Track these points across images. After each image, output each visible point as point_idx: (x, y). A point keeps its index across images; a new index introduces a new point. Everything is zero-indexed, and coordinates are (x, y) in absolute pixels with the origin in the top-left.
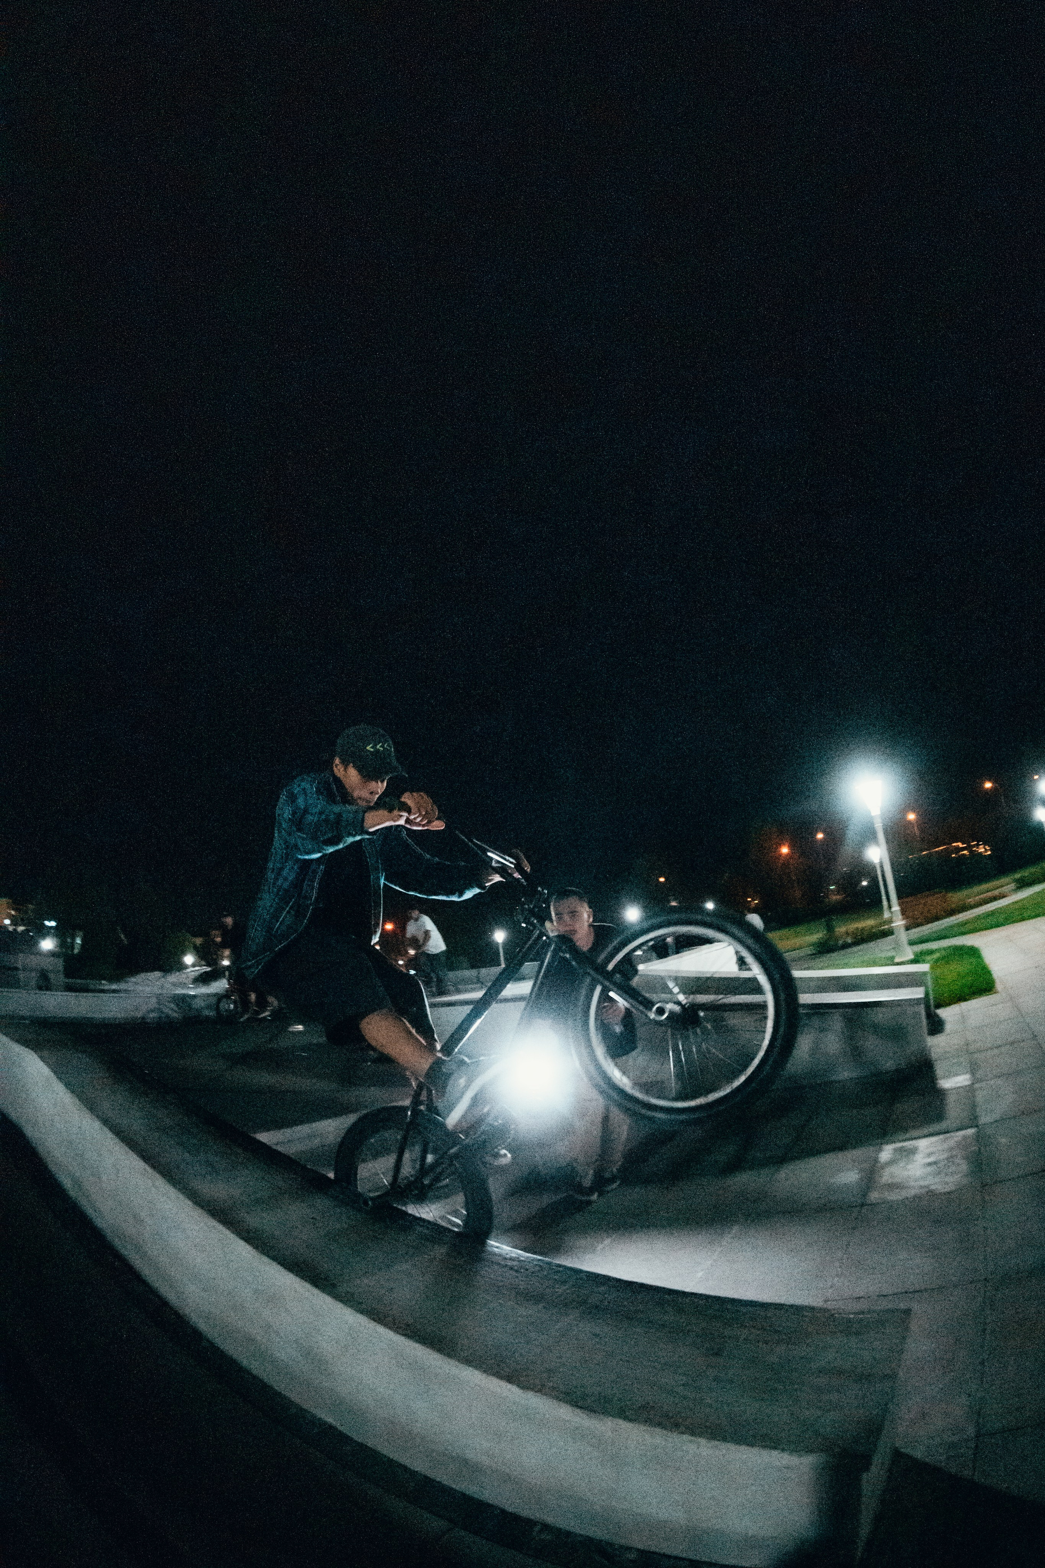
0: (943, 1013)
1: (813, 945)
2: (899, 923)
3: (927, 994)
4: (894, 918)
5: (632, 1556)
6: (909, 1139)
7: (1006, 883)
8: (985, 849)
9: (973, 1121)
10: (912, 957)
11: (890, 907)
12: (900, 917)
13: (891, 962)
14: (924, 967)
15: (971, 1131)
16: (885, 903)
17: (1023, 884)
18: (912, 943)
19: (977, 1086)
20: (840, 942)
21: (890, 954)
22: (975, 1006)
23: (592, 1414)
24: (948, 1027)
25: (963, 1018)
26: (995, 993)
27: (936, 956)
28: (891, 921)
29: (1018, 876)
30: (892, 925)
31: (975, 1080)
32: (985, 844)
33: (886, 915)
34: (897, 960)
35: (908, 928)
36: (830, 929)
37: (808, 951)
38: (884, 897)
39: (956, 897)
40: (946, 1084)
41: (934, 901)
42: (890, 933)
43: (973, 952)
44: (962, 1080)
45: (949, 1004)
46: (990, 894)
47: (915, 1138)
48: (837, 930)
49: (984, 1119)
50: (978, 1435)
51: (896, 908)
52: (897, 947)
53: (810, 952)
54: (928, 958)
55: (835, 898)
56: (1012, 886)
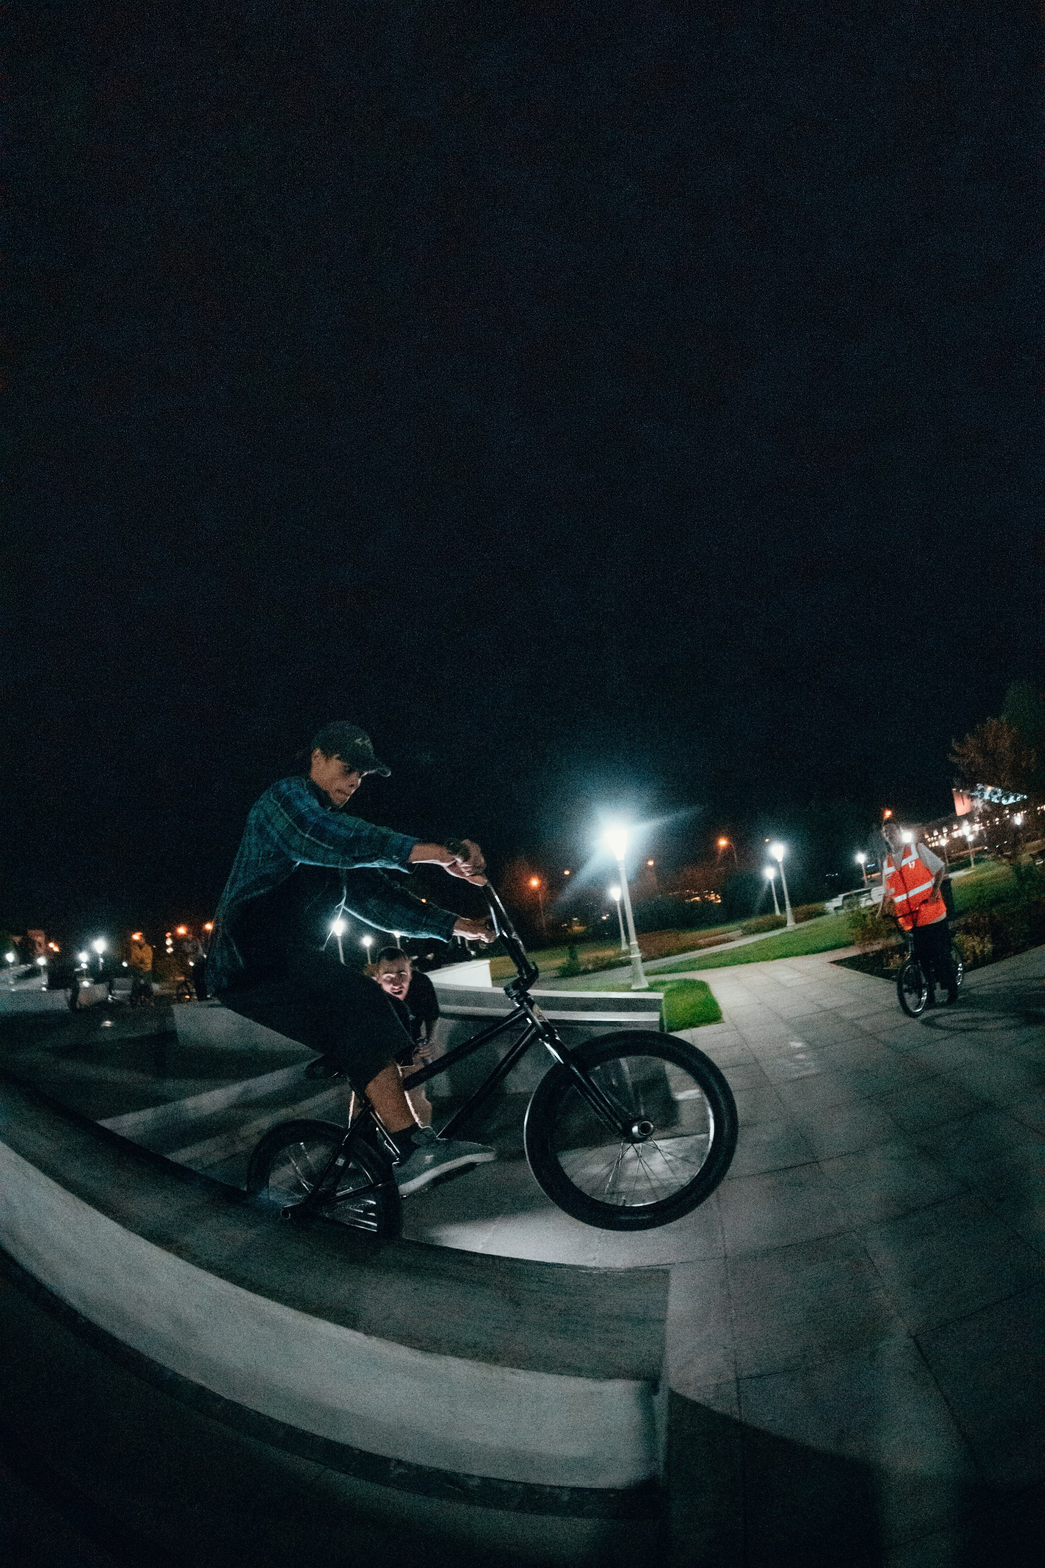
1: (559, 968)
2: (636, 955)
3: (661, 1019)
4: (632, 952)
7: (733, 929)
8: (716, 898)
9: (704, 1128)
10: (646, 985)
11: (628, 941)
12: (638, 950)
13: (628, 989)
14: (659, 996)
16: (623, 937)
17: (749, 932)
18: (647, 974)
20: (582, 968)
21: (629, 981)
22: (704, 1034)
23: (428, 1355)
26: (723, 1022)
27: (669, 986)
28: (628, 953)
29: (745, 924)
30: (631, 957)
32: (716, 893)
33: (624, 947)
34: (633, 987)
35: (644, 961)
36: (573, 955)
37: (555, 973)
38: (622, 932)
39: (689, 936)
40: (678, 1096)
41: (668, 939)
42: (628, 963)
43: (702, 986)
44: (693, 1094)
45: (684, 1028)
46: (717, 938)
48: (579, 956)
50: (738, 1380)
51: (634, 942)
52: (634, 976)
53: (554, 975)
54: (662, 988)
55: (577, 929)
56: (740, 932)
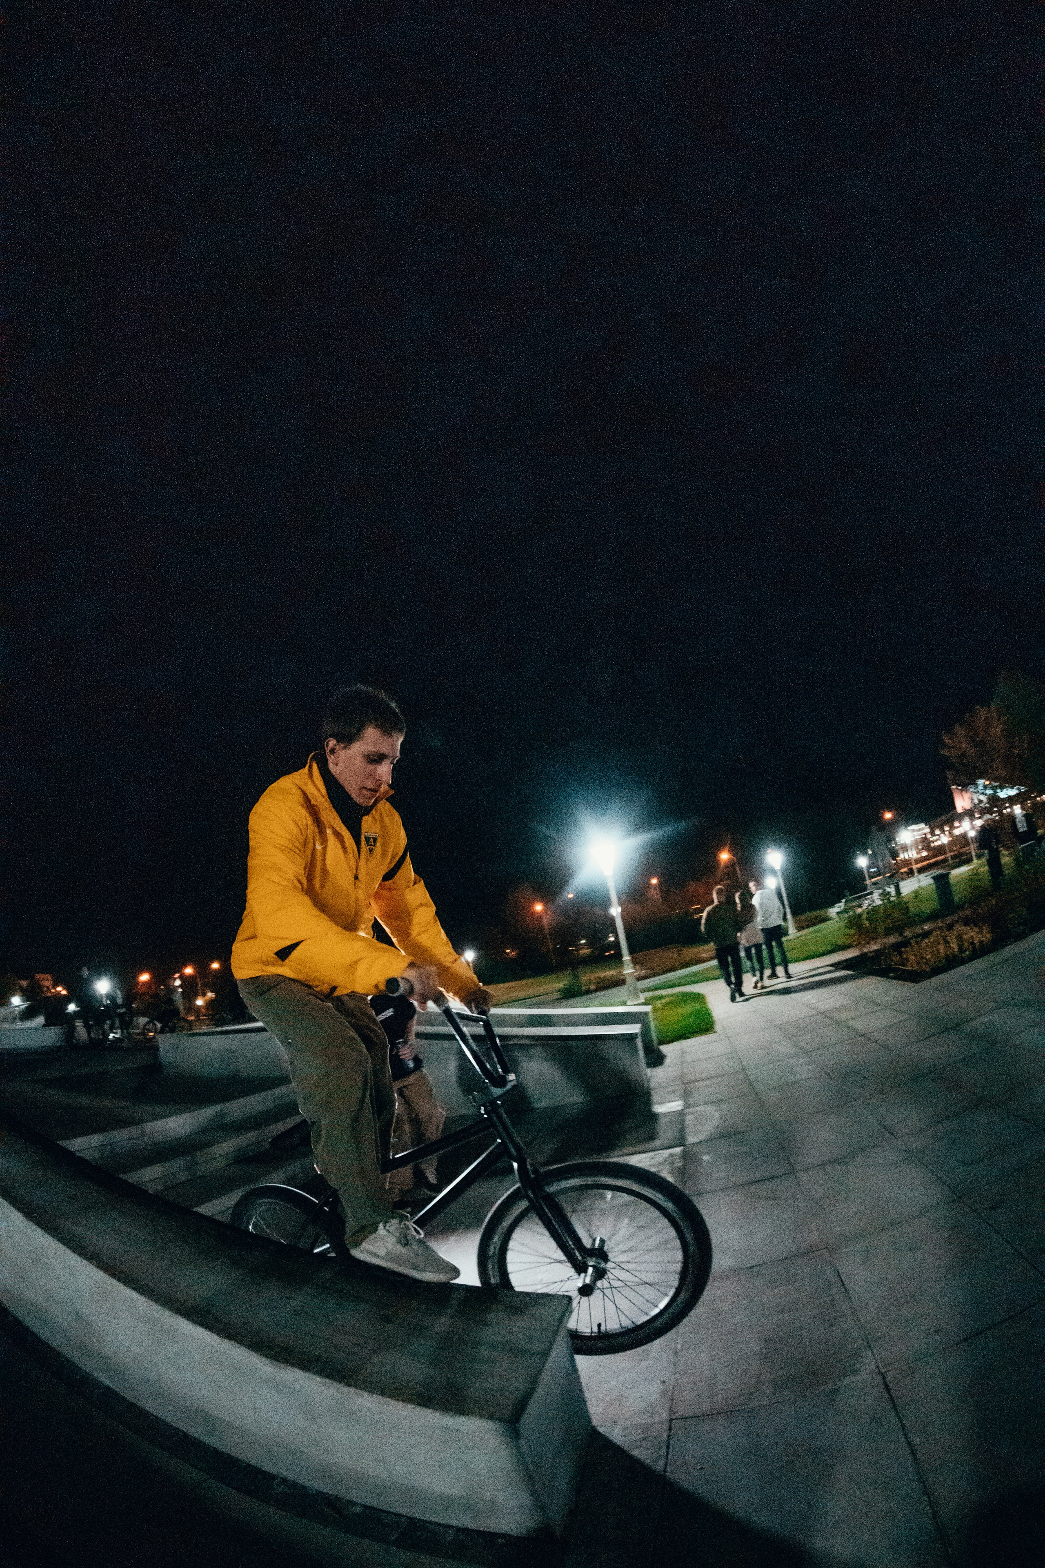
0: (664, 1049)
1: (561, 990)
5: (358, 1510)
6: (623, 1155)
9: (680, 1140)
10: (641, 1000)
12: (631, 965)
13: (626, 1004)
14: (651, 1009)
15: (678, 1150)
16: (623, 957)
19: (688, 1110)
20: (584, 988)
21: (626, 997)
22: (694, 1045)
24: (668, 1061)
25: (683, 1053)
26: (714, 1033)
27: (663, 1000)
28: (626, 973)
30: (628, 976)
31: (687, 1106)
34: (629, 1002)
36: (576, 977)
37: (557, 995)
38: (622, 952)
40: (659, 1109)
42: (625, 982)
43: (699, 998)
44: (676, 1105)
45: (672, 1041)
47: (629, 1155)
48: (582, 978)
49: (691, 1139)
50: (671, 1419)
52: (631, 992)
53: (557, 997)
54: (656, 1002)
55: (585, 951)
